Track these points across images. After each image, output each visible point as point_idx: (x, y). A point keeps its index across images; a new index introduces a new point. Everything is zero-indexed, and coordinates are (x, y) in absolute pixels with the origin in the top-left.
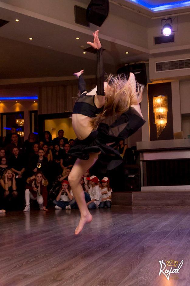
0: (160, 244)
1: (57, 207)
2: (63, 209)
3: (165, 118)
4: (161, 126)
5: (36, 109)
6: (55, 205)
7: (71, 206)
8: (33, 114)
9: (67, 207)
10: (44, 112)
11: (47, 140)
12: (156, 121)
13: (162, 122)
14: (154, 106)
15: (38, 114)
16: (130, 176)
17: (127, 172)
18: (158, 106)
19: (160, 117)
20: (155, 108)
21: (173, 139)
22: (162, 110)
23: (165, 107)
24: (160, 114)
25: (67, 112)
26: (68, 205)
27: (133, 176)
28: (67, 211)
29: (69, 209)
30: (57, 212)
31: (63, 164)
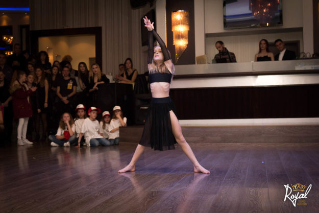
0: (173, 188)
1: (53, 144)
2: (61, 146)
3: (185, 38)
4: (180, 48)
5: (27, 23)
6: (51, 141)
7: (71, 143)
8: (24, 30)
9: (65, 144)
10: (38, 28)
11: (43, 63)
12: (174, 41)
13: (181, 43)
14: (173, 22)
15: (30, 29)
16: (142, 108)
17: (138, 102)
18: (178, 23)
19: (180, 36)
20: (174, 25)
21: (195, 64)
22: (181, 29)
23: (186, 24)
24: (180, 33)
25: (66, 28)
26: (66, 142)
27: (146, 108)
28: (65, 149)
29: (67, 147)
30: (53, 150)
31: (60, 92)
